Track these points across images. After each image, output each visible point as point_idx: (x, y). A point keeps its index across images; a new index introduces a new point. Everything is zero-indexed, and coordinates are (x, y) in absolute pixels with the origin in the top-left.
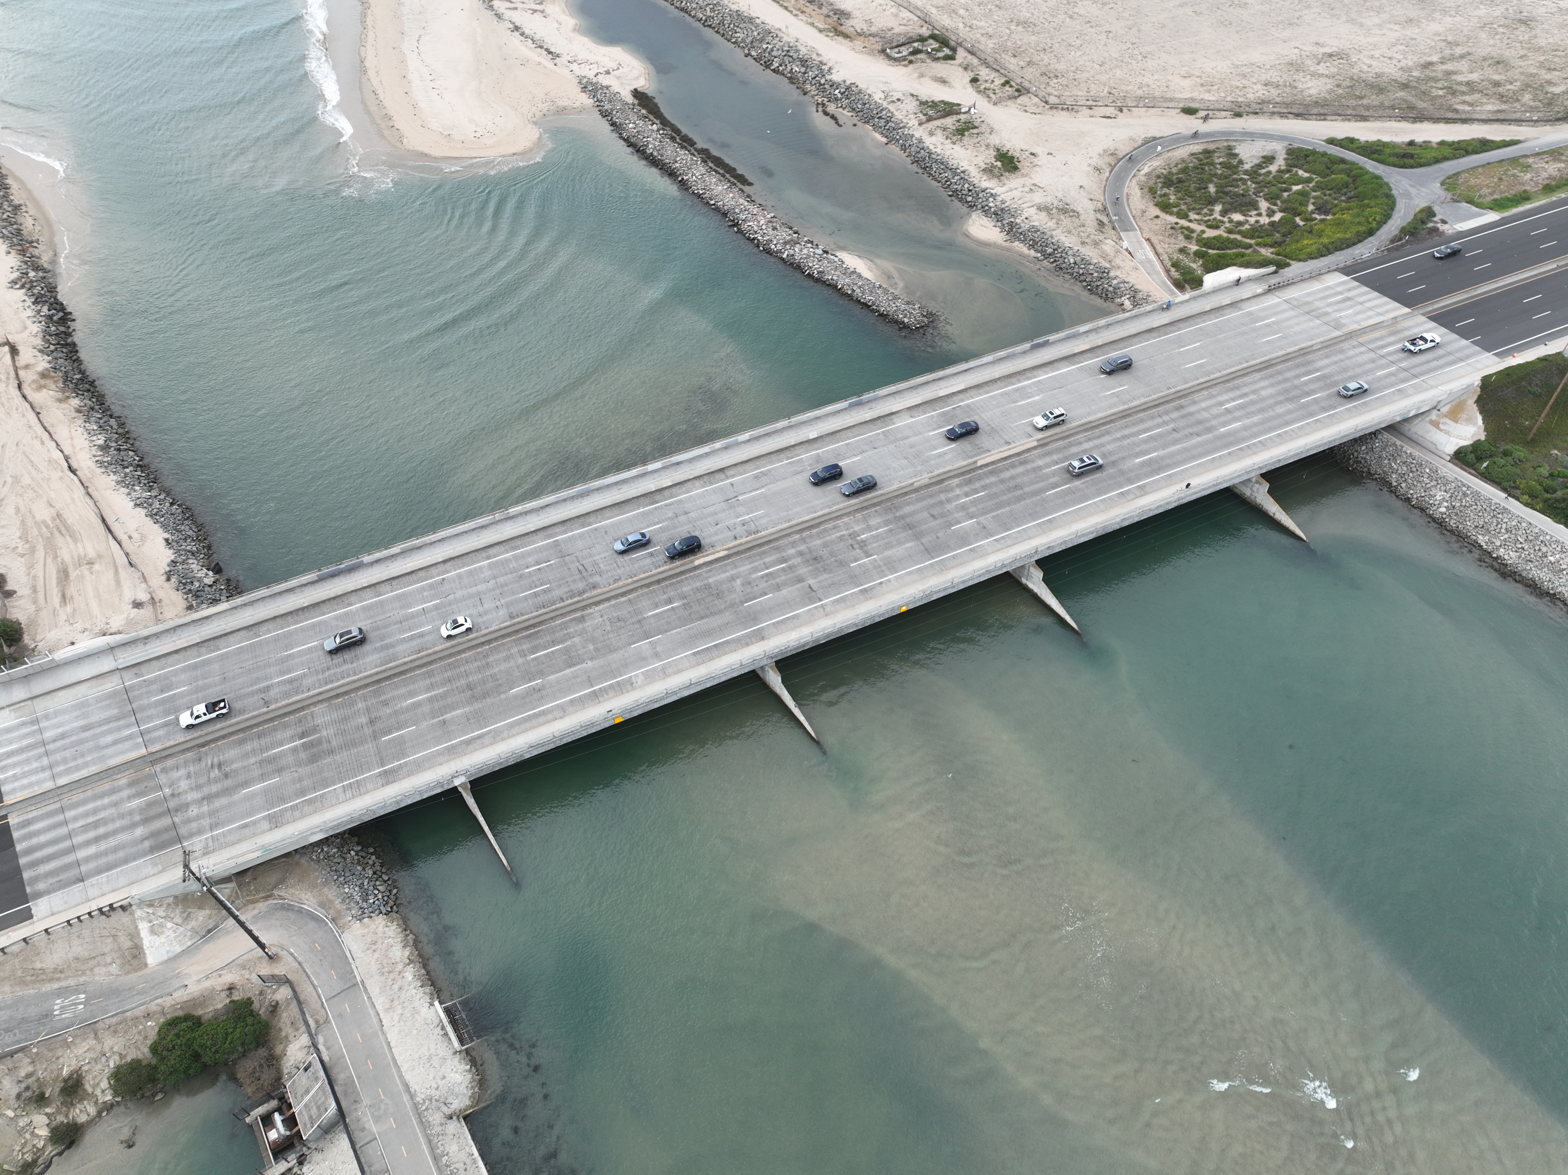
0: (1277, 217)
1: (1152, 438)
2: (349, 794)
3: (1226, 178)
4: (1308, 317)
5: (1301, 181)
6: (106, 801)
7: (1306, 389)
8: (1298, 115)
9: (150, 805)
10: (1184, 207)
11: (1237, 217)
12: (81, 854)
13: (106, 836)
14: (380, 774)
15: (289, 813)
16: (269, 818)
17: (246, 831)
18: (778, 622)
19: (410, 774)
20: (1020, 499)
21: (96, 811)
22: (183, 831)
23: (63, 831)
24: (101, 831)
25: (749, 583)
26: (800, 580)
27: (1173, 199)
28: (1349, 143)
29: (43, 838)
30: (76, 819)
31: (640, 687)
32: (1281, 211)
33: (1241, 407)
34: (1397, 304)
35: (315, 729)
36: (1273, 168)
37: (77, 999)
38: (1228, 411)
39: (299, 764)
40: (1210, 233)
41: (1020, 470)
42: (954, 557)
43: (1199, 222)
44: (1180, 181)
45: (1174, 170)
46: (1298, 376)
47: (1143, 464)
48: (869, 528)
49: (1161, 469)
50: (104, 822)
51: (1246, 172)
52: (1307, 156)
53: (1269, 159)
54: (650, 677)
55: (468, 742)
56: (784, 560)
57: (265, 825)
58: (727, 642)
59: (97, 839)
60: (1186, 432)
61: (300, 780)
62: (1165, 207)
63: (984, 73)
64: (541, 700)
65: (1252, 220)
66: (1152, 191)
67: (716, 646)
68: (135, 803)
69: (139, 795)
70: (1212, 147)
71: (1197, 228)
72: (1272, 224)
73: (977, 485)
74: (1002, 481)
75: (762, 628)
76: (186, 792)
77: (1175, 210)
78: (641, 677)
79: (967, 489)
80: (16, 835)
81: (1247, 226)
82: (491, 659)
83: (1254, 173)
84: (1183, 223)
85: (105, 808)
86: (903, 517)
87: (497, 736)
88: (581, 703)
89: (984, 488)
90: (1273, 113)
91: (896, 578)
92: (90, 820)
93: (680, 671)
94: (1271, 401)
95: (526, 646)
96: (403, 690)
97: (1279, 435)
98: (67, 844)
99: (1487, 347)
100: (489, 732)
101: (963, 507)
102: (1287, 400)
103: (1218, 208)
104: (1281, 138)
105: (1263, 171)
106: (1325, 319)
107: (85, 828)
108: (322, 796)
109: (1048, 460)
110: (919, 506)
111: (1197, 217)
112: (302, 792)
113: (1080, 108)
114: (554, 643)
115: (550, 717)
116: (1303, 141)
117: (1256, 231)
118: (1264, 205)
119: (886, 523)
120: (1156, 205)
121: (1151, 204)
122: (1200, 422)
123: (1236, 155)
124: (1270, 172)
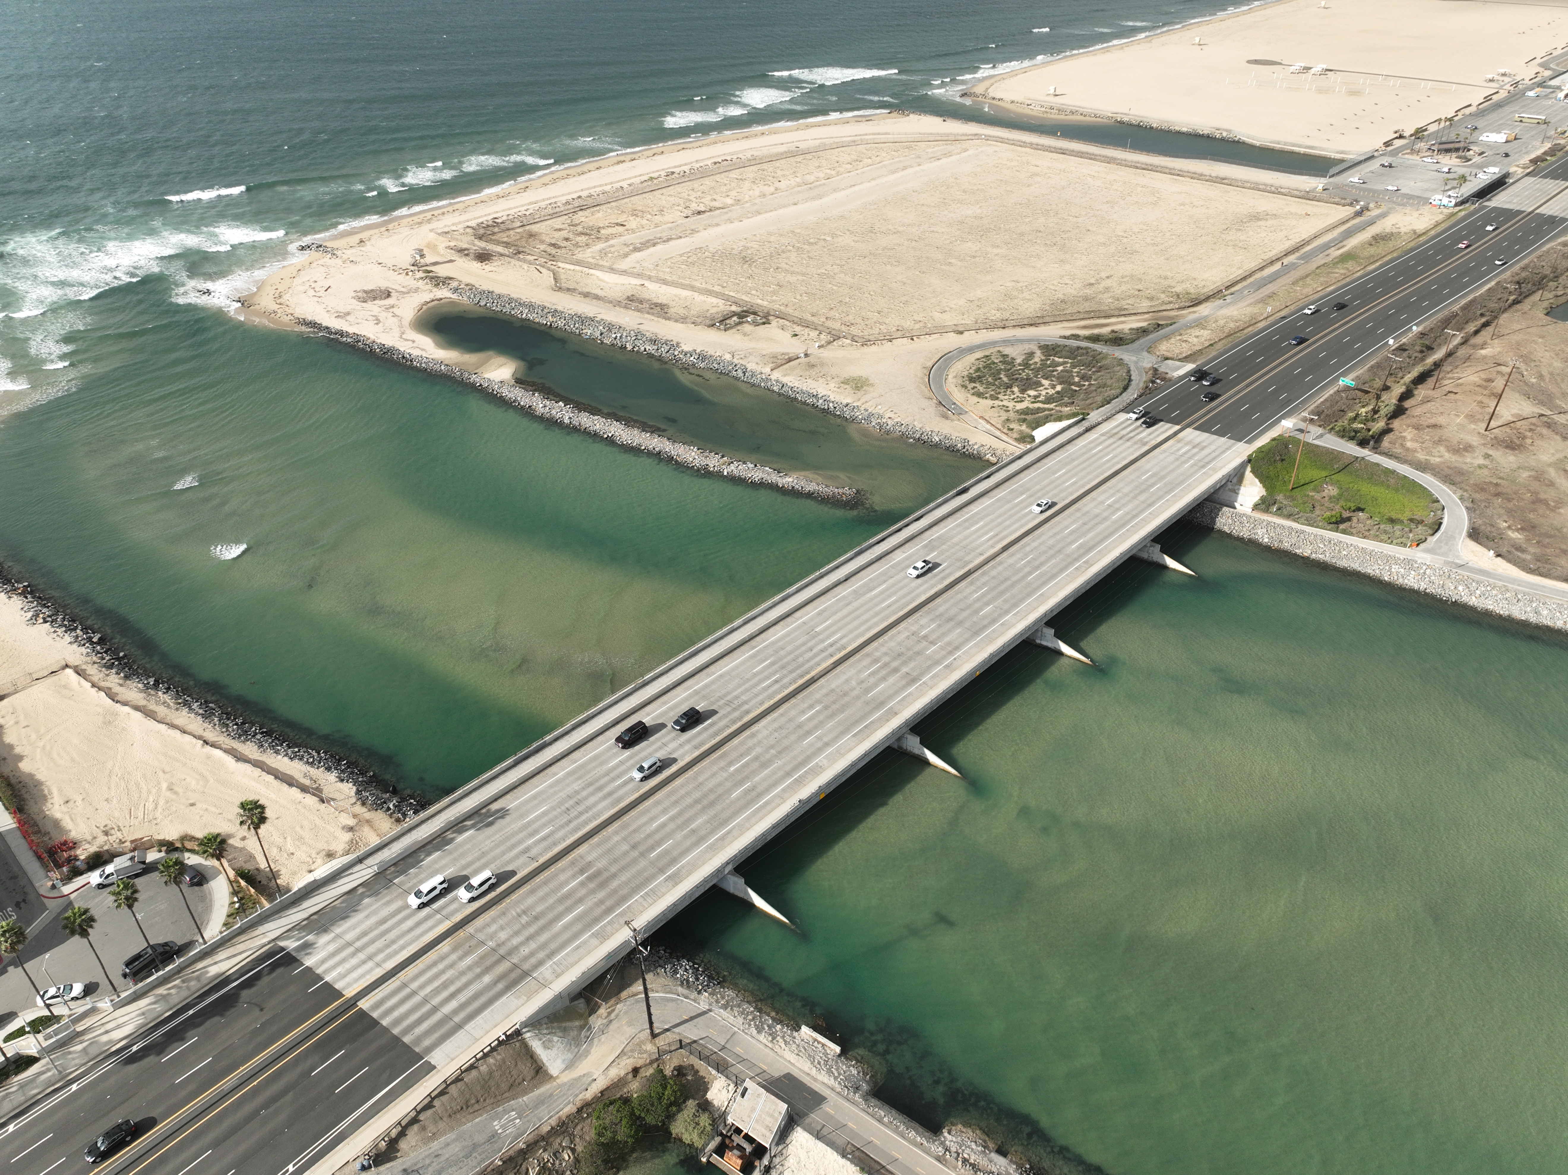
0: (1059, 388)
1: (1073, 532)
2: (650, 901)
3: (1009, 370)
4: (1121, 442)
5: (1059, 364)
6: (441, 966)
7: (1149, 483)
8: (1031, 325)
9: (482, 958)
10: (993, 393)
11: (1032, 393)
12: (447, 1009)
13: (459, 991)
14: (666, 880)
15: (609, 928)
16: (595, 935)
17: (581, 950)
18: (900, 701)
19: (689, 873)
20: (1013, 585)
21: (436, 976)
22: (526, 966)
23: (417, 999)
24: (452, 989)
25: (862, 682)
26: (896, 670)
27: (981, 389)
28: (1076, 337)
29: (403, 1009)
30: (422, 987)
31: (828, 767)
32: (1061, 384)
33: (1116, 502)
34: (1169, 425)
35: (590, 864)
36: (1037, 359)
37: (510, 1116)
38: (1110, 506)
39: (593, 892)
40: (1020, 406)
41: (1000, 568)
42: (993, 631)
43: (1009, 400)
44: (979, 377)
45: (971, 371)
46: (1138, 477)
47: (1078, 548)
48: (922, 627)
49: (1090, 549)
50: (451, 982)
51: (1020, 365)
52: (1053, 349)
53: (1031, 354)
54: (832, 759)
55: (722, 838)
56: (876, 661)
57: (595, 942)
58: (872, 722)
59: (452, 996)
60: (1093, 523)
61: (601, 902)
62: (979, 395)
63: (798, 329)
64: (759, 796)
65: (1044, 393)
66: (964, 387)
67: (866, 727)
68: (469, 960)
69: (466, 954)
70: (987, 353)
71: (1011, 405)
72: (1058, 393)
73: (979, 584)
74: (994, 578)
75: (890, 709)
76: (508, 939)
77: (987, 395)
78: (825, 762)
79: (973, 588)
80: (375, 1015)
81: (1042, 398)
82: (701, 779)
83: (1026, 365)
84: (997, 403)
85: (443, 972)
86: (941, 615)
87: (742, 829)
88: (791, 789)
89: (984, 584)
90: (1014, 326)
91: (964, 653)
92: (436, 984)
93: (850, 750)
94: (1132, 495)
95: (722, 764)
96: (644, 819)
97: (1150, 513)
98: (428, 1007)
99: (1238, 438)
100: (734, 827)
101: (978, 599)
102: (1142, 492)
103: (1016, 389)
104: (1029, 341)
105: (1031, 362)
106: (1133, 441)
107: (437, 991)
108: (628, 907)
109: (1014, 558)
110: (947, 605)
111: (1007, 397)
112: (609, 911)
113: (883, 342)
114: (742, 756)
115: (773, 805)
116: (1045, 340)
117: (1049, 400)
118: (1046, 383)
119: (933, 620)
120: (973, 394)
121: (969, 395)
122: (1097, 516)
123: (1007, 356)
124: (1036, 363)
